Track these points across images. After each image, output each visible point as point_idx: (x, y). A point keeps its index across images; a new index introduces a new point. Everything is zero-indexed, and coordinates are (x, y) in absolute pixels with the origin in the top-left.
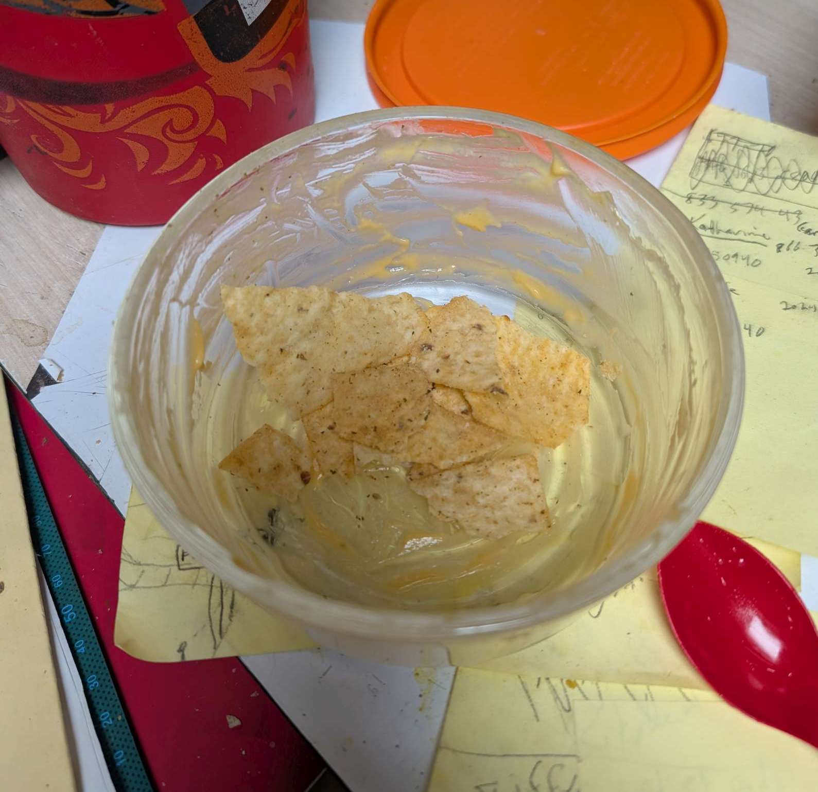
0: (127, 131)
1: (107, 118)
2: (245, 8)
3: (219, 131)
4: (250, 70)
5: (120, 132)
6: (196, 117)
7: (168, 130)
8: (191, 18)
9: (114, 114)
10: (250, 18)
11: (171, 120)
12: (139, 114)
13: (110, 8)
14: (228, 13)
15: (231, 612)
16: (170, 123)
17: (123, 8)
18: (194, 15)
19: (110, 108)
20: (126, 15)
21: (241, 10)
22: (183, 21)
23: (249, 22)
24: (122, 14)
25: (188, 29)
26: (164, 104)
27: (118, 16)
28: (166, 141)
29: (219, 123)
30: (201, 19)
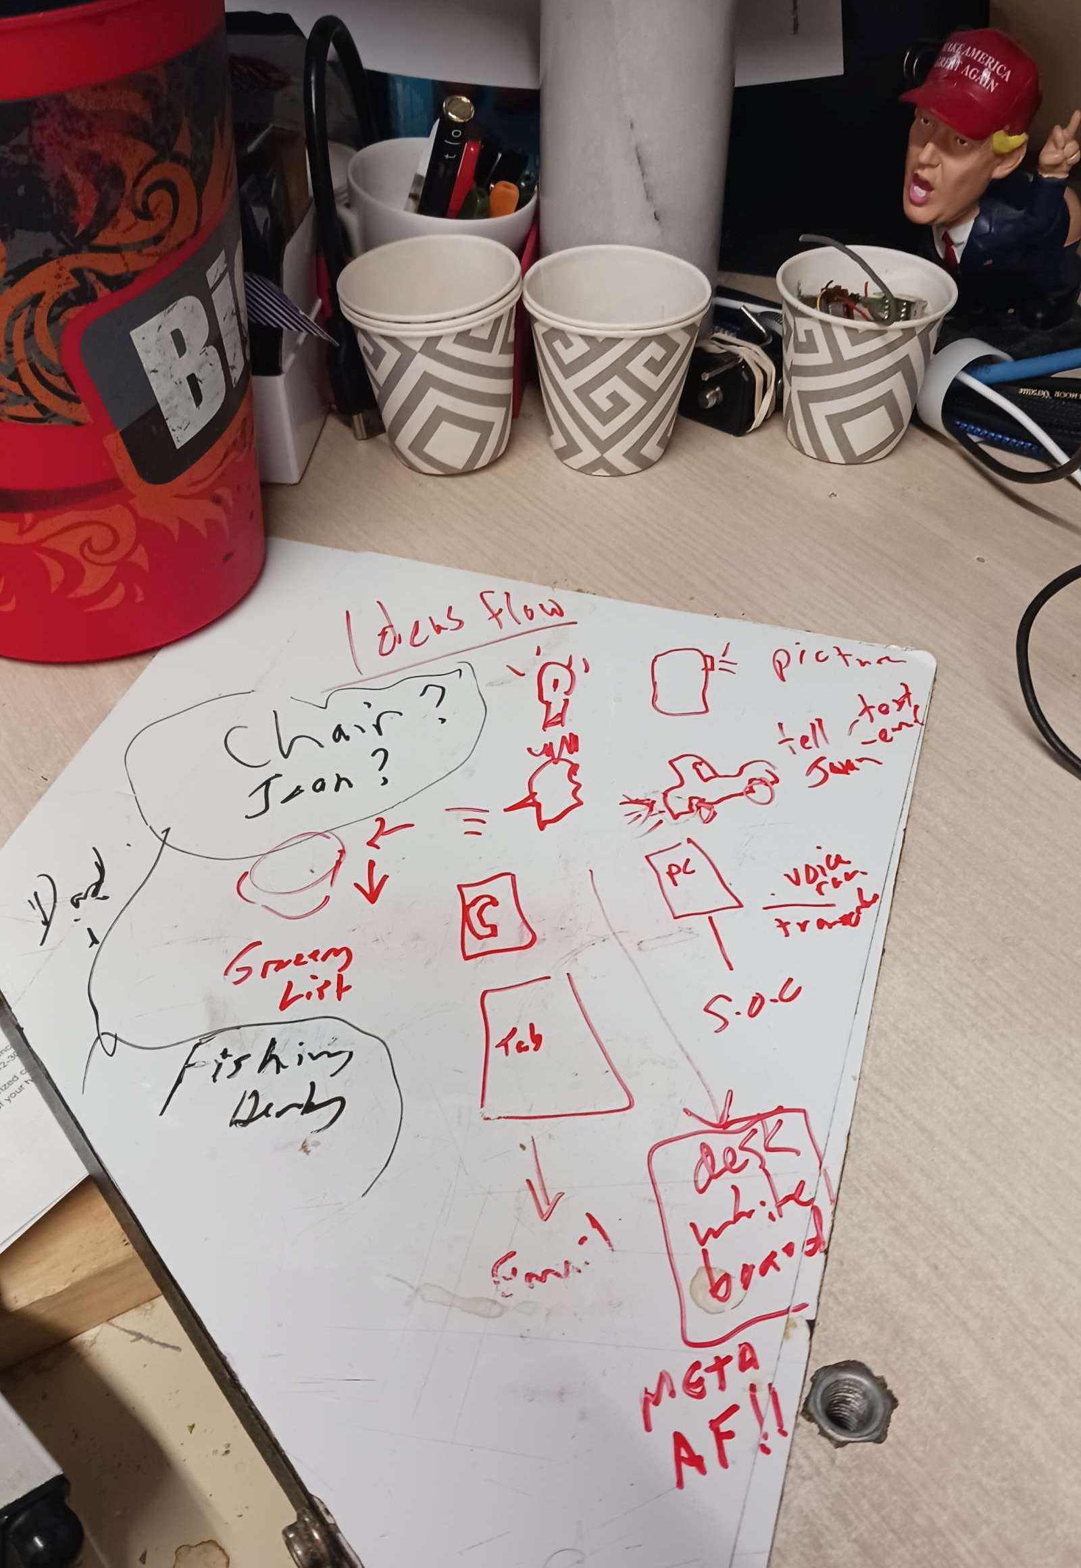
0: (44, 545)
1: (25, 529)
2: (173, 430)
3: (141, 558)
4: (177, 496)
5: (37, 546)
6: (116, 538)
7: (86, 548)
8: (117, 433)
9: (34, 525)
10: (178, 441)
11: (91, 537)
12: (59, 527)
13: (40, 416)
16: (88, 541)
17: (53, 416)
19: (29, 517)
20: (53, 423)
21: (170, 433)
22: (109, 436)
23: (178, 446)
24: (50, 422)
25: (114, 443)
26: (85, 519)
27: (47, 424)
28: (84, 563)
29: (141, 549)
30: (127, 436)
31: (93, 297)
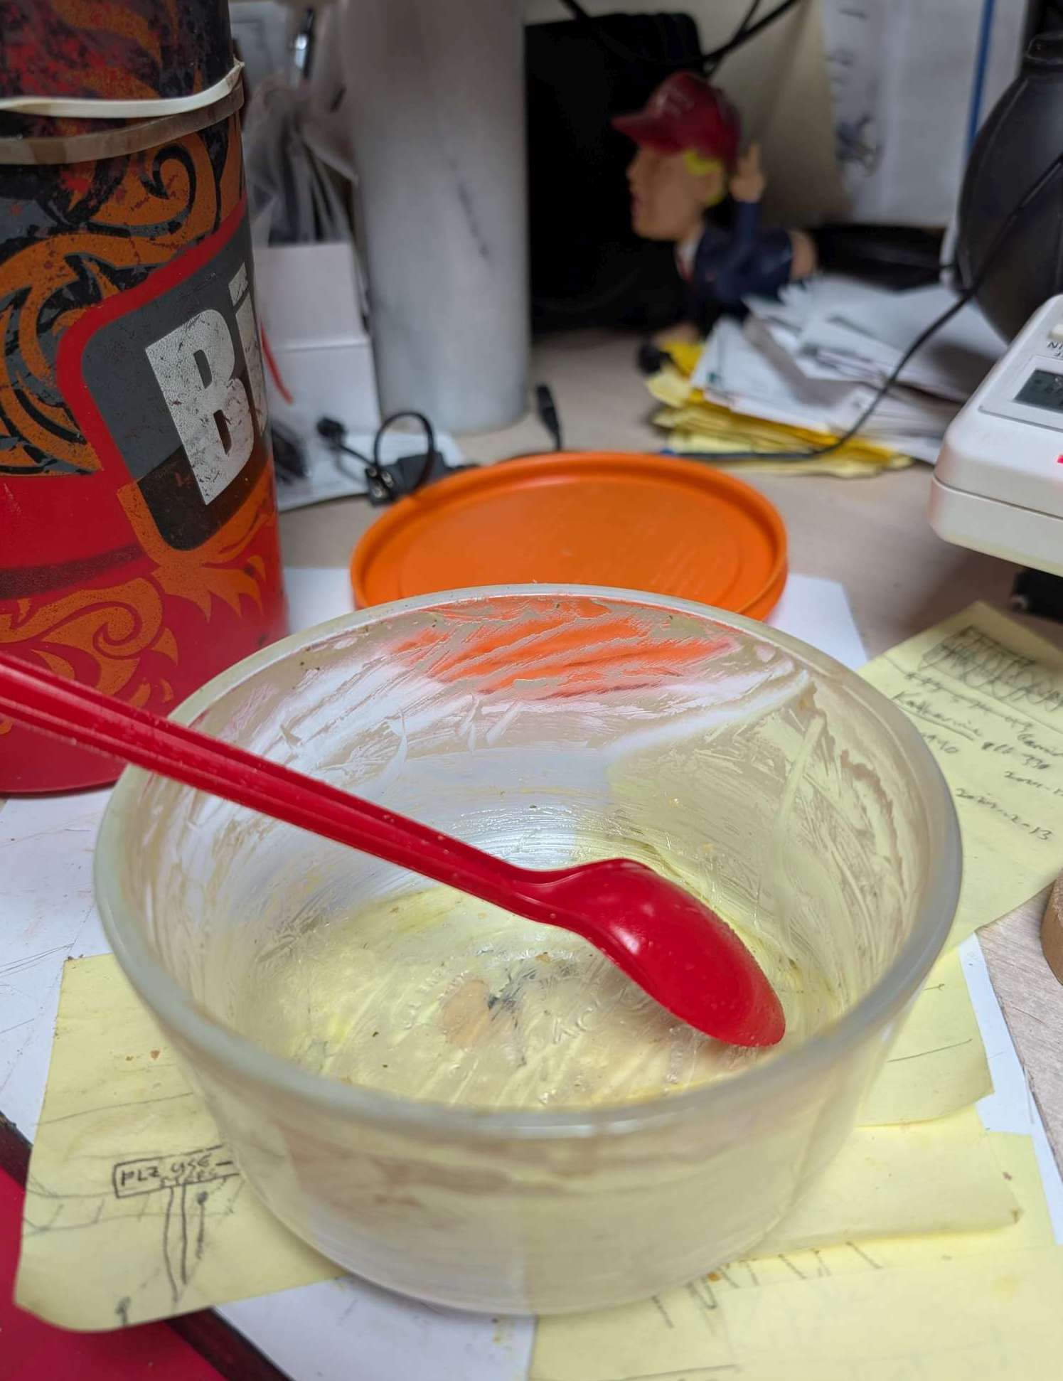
0: (46, 639)
1: (19, 621)
2: (201, 480)
3: (168, 646)
4: (208, 565)
5: (36, 641)
6: (138, 622)
7: (101, 639)
8: (135, 483)
9: (31, 614)
10: (207, 495)
11: (106, 623)
12: (63, 613)
13: (32, 463)
14: (180, 484)
15: (200, 1246)
16: (103, 629)
17: (50, 463)
18: (138, 480)
19: (24, 604)
20: (52, 473)
21: (197, 484)
22: (125, 487)
23: (207, 501)
24: (47, 472)
25: (130, 499)
26: (96, 601)
27: (43, 474)
28: (100, 659)
29: (167, 633)
30: (146, 487)
31: (97, 298)
